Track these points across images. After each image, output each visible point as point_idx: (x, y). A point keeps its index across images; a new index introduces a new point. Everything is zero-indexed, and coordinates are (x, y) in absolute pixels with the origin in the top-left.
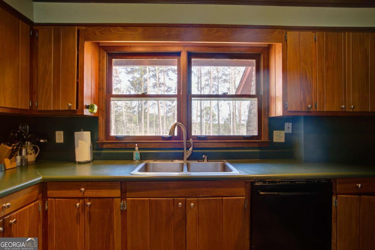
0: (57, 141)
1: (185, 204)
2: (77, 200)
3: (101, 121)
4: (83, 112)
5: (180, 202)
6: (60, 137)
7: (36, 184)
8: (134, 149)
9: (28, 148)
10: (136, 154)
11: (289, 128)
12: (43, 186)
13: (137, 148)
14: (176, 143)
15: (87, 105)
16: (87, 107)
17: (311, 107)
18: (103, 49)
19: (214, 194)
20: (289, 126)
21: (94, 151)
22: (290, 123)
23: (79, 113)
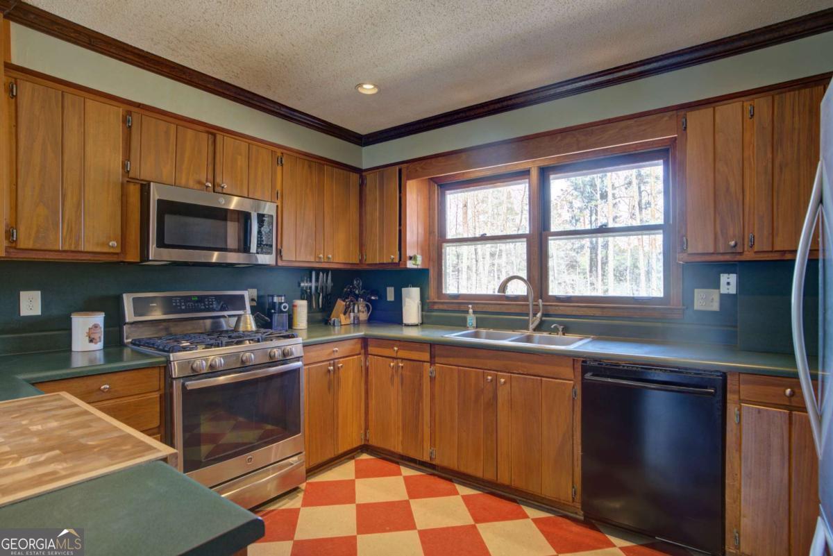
0: (389, 299)
1: (496, 379)
2: (391, 360)
3: (432, 274)
4: (406, 264)
5: (490, 376)
6: (390, 295)
7: (359, 338)
8: (467, 312)
9: (360, 306)
10: (471, 319)
11: (728, 284)
12: (365, 341)
13: (471, 311)
14: (523, 305)
15: (412, 255)
16: (411, 258)
17: (736, 245)
18: (434, 181)
19: (531, 372)
20: (729, 281)
21: (424, 313)
22: (731, 275)
23: (402, 266)
